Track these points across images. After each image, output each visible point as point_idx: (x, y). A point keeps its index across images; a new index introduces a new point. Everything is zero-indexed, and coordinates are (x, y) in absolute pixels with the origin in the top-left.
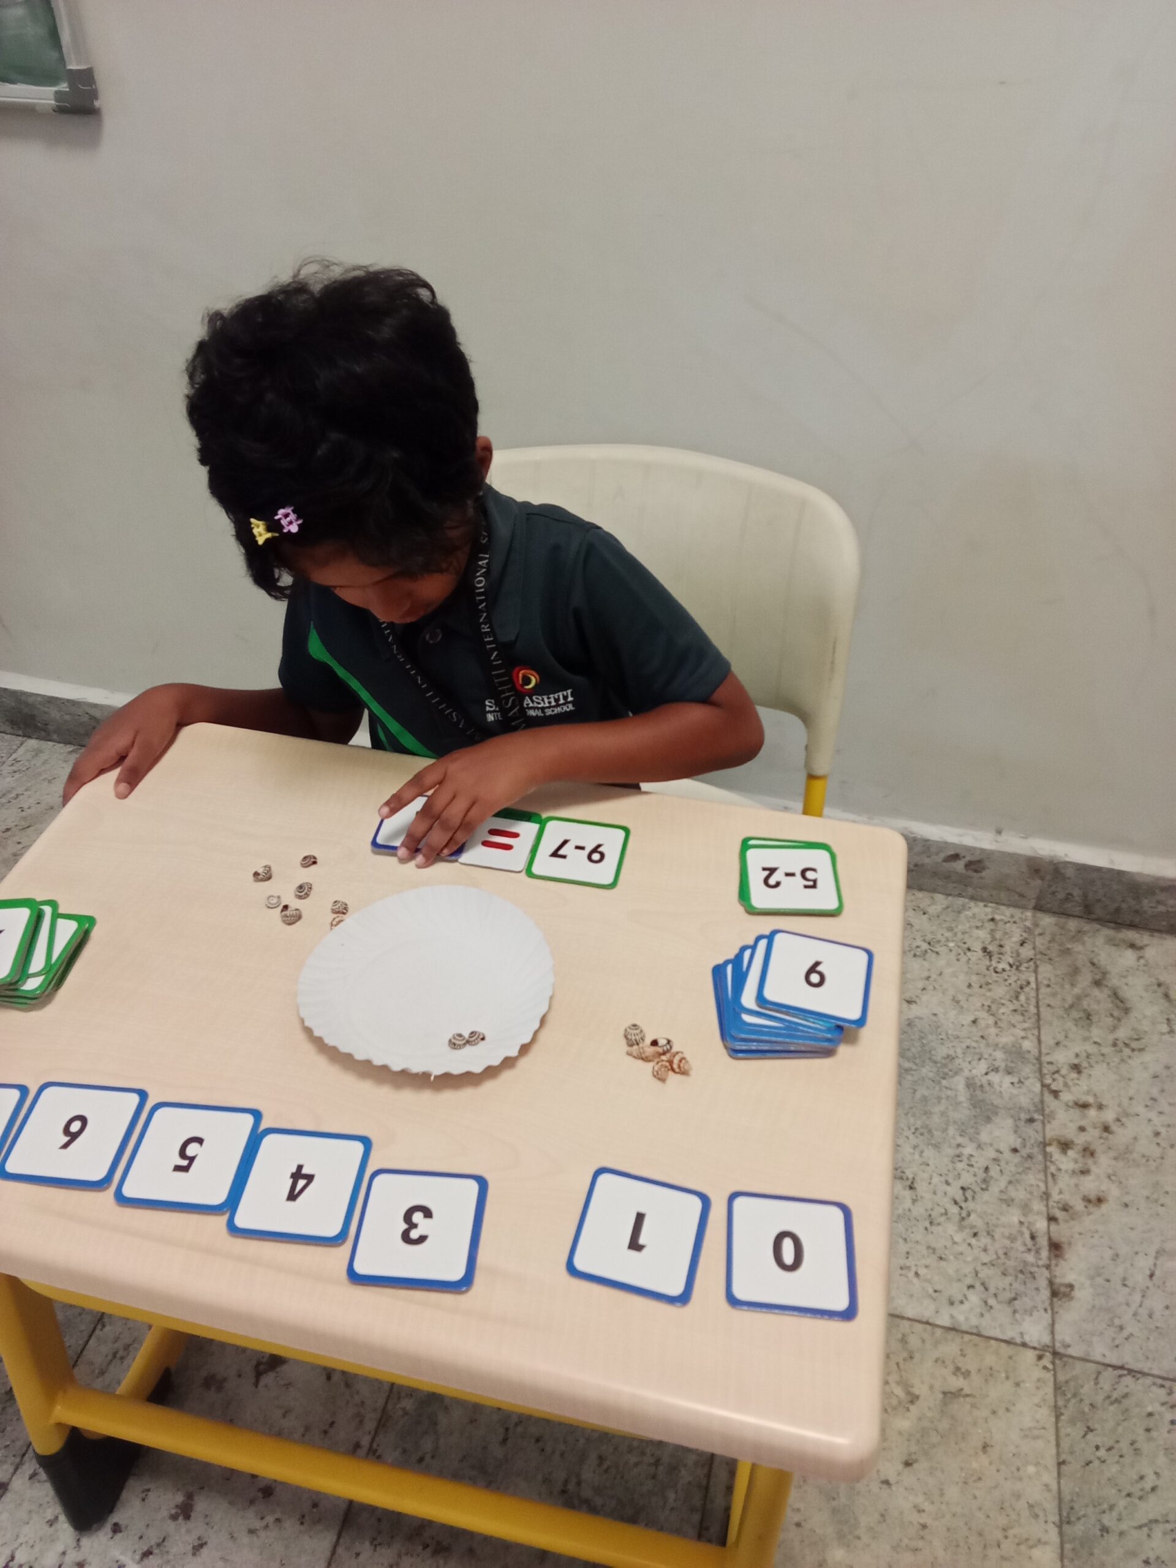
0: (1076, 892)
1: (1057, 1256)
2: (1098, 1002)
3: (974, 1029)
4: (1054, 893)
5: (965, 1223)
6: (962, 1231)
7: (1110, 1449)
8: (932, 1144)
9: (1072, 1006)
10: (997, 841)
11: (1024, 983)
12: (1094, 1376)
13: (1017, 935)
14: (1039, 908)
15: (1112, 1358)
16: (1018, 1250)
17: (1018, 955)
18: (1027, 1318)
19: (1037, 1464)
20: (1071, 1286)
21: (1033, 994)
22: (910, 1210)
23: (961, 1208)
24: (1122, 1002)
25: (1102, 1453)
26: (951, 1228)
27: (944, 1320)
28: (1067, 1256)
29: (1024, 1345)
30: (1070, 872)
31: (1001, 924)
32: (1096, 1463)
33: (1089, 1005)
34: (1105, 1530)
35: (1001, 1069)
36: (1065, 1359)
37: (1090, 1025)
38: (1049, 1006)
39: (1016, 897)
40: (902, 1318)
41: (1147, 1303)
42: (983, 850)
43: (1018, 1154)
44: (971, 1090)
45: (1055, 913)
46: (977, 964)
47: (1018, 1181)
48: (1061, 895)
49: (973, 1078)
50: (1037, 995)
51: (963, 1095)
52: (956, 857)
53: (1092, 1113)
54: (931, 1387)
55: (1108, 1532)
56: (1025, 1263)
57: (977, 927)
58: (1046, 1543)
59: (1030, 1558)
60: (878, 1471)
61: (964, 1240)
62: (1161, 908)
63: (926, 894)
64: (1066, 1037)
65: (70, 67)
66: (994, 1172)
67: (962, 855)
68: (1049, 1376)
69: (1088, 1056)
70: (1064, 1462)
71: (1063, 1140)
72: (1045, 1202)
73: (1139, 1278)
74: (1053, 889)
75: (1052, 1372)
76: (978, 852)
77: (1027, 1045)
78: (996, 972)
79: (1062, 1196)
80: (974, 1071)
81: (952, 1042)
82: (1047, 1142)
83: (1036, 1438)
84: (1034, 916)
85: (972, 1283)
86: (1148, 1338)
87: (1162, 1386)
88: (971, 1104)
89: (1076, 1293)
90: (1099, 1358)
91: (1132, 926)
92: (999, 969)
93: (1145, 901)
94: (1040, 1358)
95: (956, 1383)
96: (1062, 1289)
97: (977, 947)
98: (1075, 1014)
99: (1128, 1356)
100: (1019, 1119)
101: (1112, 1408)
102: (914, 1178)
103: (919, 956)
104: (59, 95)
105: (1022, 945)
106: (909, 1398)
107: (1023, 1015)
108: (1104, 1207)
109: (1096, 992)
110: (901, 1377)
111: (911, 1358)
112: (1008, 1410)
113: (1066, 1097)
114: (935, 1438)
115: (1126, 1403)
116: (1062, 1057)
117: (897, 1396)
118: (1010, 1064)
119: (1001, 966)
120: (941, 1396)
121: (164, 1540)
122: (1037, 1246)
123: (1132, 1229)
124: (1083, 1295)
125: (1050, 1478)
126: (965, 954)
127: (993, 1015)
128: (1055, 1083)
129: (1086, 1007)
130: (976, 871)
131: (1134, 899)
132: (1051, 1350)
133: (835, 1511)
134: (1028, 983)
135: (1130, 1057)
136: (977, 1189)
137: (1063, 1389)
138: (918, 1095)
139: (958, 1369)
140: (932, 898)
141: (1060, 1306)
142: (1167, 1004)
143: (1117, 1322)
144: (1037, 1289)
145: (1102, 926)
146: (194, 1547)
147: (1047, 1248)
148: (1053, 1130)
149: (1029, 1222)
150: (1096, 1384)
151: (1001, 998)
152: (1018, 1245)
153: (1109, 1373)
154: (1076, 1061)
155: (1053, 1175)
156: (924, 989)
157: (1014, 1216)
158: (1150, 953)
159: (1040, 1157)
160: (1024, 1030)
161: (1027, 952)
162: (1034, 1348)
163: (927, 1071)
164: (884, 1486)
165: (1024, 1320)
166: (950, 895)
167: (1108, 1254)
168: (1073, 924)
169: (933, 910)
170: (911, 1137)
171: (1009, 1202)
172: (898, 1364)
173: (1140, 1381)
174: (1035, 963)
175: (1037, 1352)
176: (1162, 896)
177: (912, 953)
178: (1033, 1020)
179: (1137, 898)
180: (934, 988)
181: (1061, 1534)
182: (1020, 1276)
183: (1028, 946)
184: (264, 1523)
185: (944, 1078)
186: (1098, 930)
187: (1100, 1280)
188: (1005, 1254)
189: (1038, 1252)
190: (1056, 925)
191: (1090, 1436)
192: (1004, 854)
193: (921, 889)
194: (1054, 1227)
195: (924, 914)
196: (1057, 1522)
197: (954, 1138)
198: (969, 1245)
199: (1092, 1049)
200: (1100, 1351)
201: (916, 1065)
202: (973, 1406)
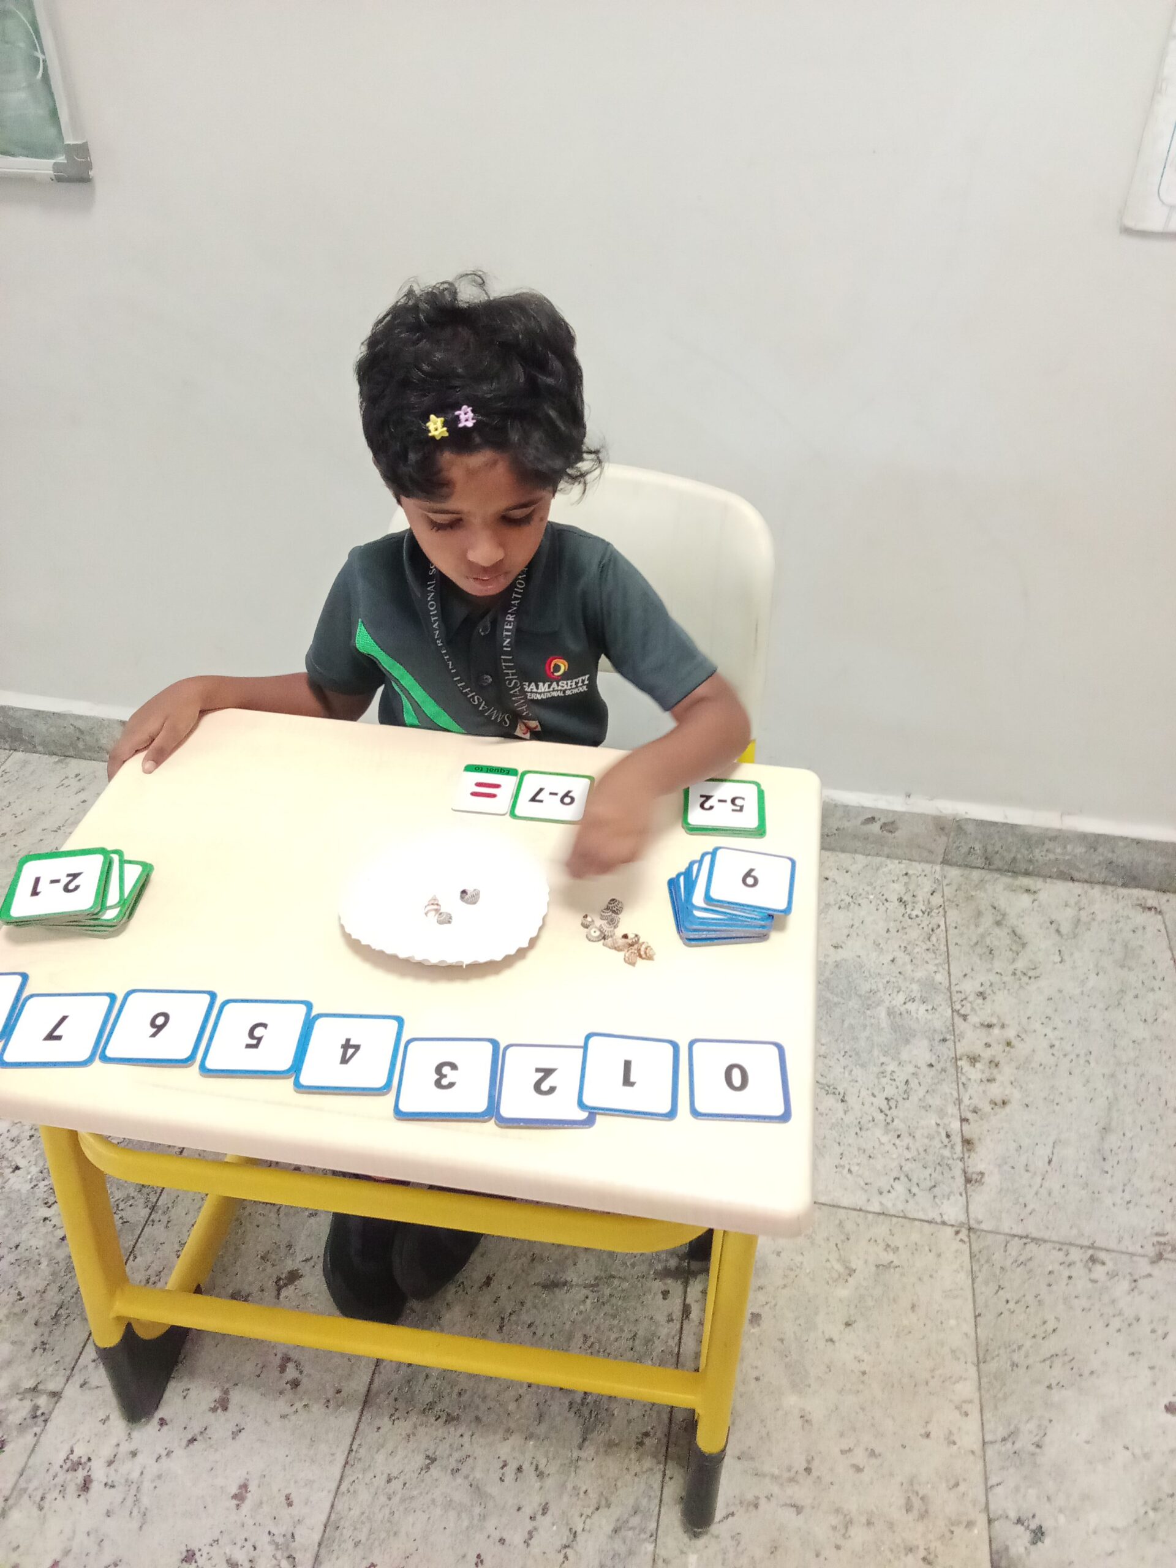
0: (978, 846)
1: (969, 1150)
2: (1000, 939)
3: (892, 966)
4: (958, 848)
5: (890, 1127)
6: (887, 1134)
7: (1017, 1303)
8: (859, 1065)
9: (977, 943)
10: (907, 804)
11: (935, 927)
12: (1003, 1245)
13: (927, 885)
14: (945, 862)
15: (1018, 1230)
16: (935, 1147)
17: (929, 902)
18: (945, 1201)
19: (957, 1318)
20: (982, 1174)
21: (943, 935)
22: (842, 1119)
23: (887, 1115)
24: (1020, 938)
25: (1011, 1305)
26: (878, 1132)
27: (877, 1209)
28: (977, 1150)
29: (944, 1223)
30: (970, 828)
31: (914, 878)
32: (1006, 1314)
33: (991, 942)
34: (1015, 1365)
35: (916, 999)
36: (978, 1233)
37: (992, 959)
38: (956, 944)
39: (925, 854)
40: (839, 1207)
41: (1046, 1184)
42: (894, 812)
43: (934, 1068)
44: (892, 1017)
45: (960, 866)
46: (895, 912)
47: (933, 1091)
48: (964, 850)
49: (893, 1008)
50: (947, 936)
51: (884, 1022)
52: (873, 819)
53: (996, 1031)
54: (866, 1262)
55: (1017, 1366)
56: (943, 1157)
57: (893, 881)
58: (965, 1379)
59: (954, 1391)
60: (823, 1332)
61: (890, 1142)
62: (1051, 856)
63: (848, 855)
64: (972, 970)
65: (65, 143)
66: (914, 1083)
67: (876, 819)
68: (966, 1247)
69: (991, 985)
70: (979, 1315)
71: (971, 1055)
72: (958, 1107)
73: (1040, 1164)
74: (957, 844)
75: (968, 1244)
76: (891, 815)
77: (939, 978)
78: (910, 918)
79: (970, 1101)
80: (894, 1002)
81: (874, 979)
82: (958, 1057)
83: (956, 1297)
84: (942, 869)
85: (898, 1176)
86: (1048, 1213)
87: (1060, 1249)
88: (892, 1029)
89: (986, 1179)
90: (1007, 1231)
91: (1027, 874)
92: (913, 916)
93: (1037, 851)
94: (957, 1233)
95: (887, 1257)
96: (974, 1177)
97: (894, 898)
98: (979, 950)
99: (1031, 1228)
100: (934, 1040)
101: (1019, 1269)
102: (844, 1093)
103: (844, 908)
104: (57, 167)
105: (932, 894)
106: (847, 1272)
107: (934, 953)
108: (1008, 1108)
109: (997, 931)
110: (840, 1255)
111: (848, 1239)
112: (931, 1276)
113: (973, 1019)
114: (870, 1303)
115: (1030, 1265)
116: (970, 987)
117: (837, 1271)
118: (924, 994)
119: (914, 913)
120: (874, 1269)
121: (206, 1429)
122: (952, 1143)
123: (1032, 1125)
124: (993, 1180)
125: (968, 1327)
126: (883, 904)
127: (909, 954)
128: (964, 1008)
129: (988, 942)
130: (891, 832)
131: (1028, 850)
132: (966, 1226)
133: (788, 1366)
134: (939, 926)
135: (1027, 984)
136: (900, 1099)
137: (977, 1257)
138: (846, 1024)
139: (888, 1246)
140: (854, 858)
141: (974, 1191)
142: (1057, 938)
143: (1021, 1200)
144: (953, 1178)
145: (1001, 874)
146: (233, 1433)
147: (960, 1144)
148: (962, 1048)
149: (945, 1124)
150: (1005, 1251)
151: (915, 940)
152: (936, 1143)
153: (1016, 1244)
154: (981, 989)
155: (963, 1084)
156: (848, 935)
157: (932, 1119)
158: (1042, 896)
159: (952, 1070)
160: (936, 965)
161: (937, 900)
162: (952, 1226)
163: (854, 1003)
164: (829, 1343)
165: (942, 1203)
166: (869, 855)
167: (1013, 1146)
168: (976, 875)
169: (854, 868)
170: (841, 1059)
171: (927, 1108)
172: (837, 1245)
173: (1042, 1246)
174: (944, 909)
175: (955, 1229)
176: (1049, 845)
177: (838, 906)
178: (944, 956)
179: (1030, 848)
180: (858, 934)
181: (979, 1371)
182: (938, 1168)
183: (937, 895)
184: (294, 1408)
185: (868, 1009)
186: (997, 879)
187: (1007, 1168)
188: (925, 1150)
189: (952, 1147)
190: (962, 876)
191: (1001, 1292)
192: (913, 815)
193: (843, 851)
194: (965, 1126)
195: (847, 872)
196: (976, 1362)
197: (879, 1058)
198: (894, 1144)
199: (993, 978)
200: (1008, 1225)
201: (844, 999)
202: (902, 1275)
